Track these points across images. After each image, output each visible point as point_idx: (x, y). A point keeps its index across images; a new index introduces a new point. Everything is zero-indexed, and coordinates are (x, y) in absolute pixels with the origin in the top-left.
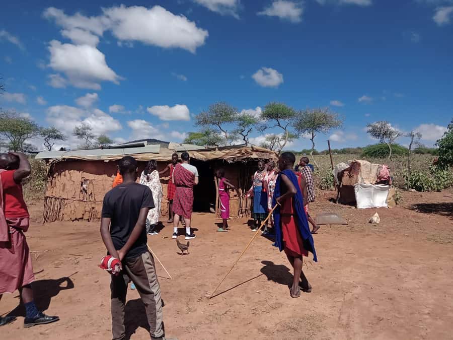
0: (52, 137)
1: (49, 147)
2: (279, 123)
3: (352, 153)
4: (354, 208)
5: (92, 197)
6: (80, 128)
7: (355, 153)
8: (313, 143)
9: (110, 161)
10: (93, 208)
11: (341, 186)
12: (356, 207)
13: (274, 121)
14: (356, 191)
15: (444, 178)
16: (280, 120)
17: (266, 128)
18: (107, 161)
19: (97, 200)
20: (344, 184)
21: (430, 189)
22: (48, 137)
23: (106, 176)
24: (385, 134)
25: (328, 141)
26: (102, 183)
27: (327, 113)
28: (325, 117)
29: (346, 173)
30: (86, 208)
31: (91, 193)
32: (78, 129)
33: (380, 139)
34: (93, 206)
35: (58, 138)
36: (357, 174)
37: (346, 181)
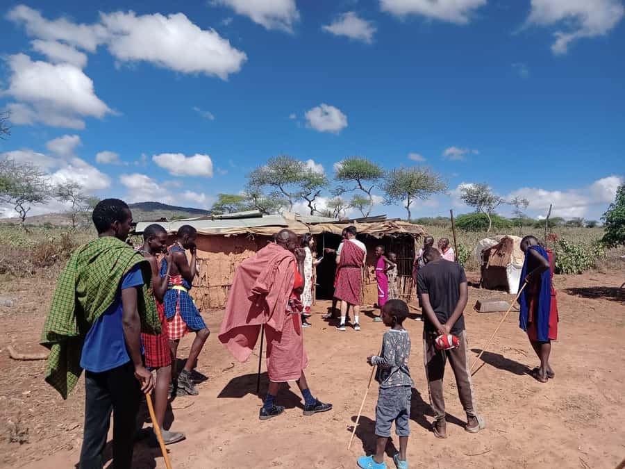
0: (27, 198)
1: (22, 212)
2: (360, 185)
3: (431, 225)
4: (506, 293)
5: (205, 280)
6: (64, 186)
7: (435, 225)
8: (409, 212)
9: (231, 235)
10: (206, 295)
11: (487, 267)
12: (508, 292)
13: (355, 183)
14: (508, 273)
15: (583, 257)
16: (362, 181)
17: (343, 191)
18: (228, 236)
19: (211, 285)
20: (491, 265)
21: (569, 270)
22: (22, 198)
23: (223, 253)
24: (483, 200)
25: (451, 211)
26: (217, 262)
27: (428, 174)
28: (426, 179)
29: (493, 251)
30: (197, 295)
31: (205, 276)
32: (61, 187)
33: (476, 207)
34: (206, 292)
35: (36, 200)
36: (510, 253)
37: (493, 261)
